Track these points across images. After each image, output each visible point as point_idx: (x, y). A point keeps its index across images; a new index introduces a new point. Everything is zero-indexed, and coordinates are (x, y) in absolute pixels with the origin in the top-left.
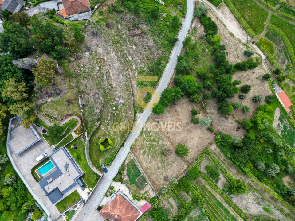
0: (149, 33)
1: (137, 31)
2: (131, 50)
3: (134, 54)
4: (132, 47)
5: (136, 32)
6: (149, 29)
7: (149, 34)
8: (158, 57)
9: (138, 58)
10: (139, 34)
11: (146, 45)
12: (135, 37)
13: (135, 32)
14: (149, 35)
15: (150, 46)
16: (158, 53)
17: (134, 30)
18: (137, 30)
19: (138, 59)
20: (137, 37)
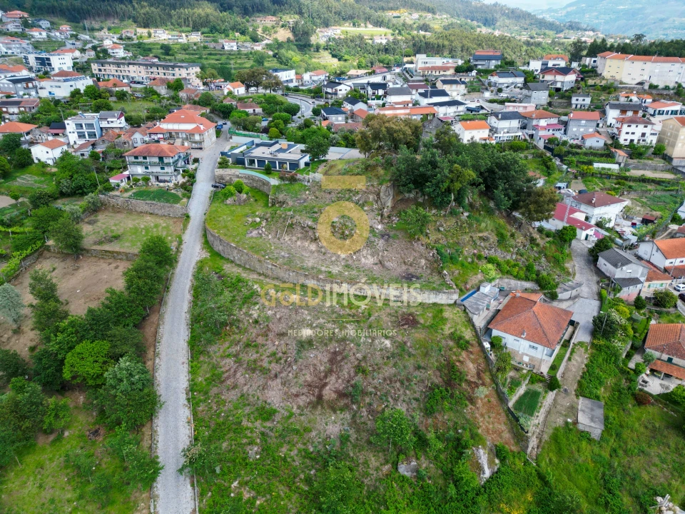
0: (302, 418)
1: (337, 385)
2: (308, 318)
3: (294, 316)
4: (310, 326)
5: (340, 381)
6: (314, 434)
7: (301, 415)
8: (228, 378)
9: (278, 316)
10: (325, 384)
11: (283, 375)
12: (326, 360)
13: (339, 378)
14: (298, 411)
15: (270, 382)
16: (235, 387)
17: (348, 381)
18: (341, 388)
19: (275, 314)
20: (322, 368)
